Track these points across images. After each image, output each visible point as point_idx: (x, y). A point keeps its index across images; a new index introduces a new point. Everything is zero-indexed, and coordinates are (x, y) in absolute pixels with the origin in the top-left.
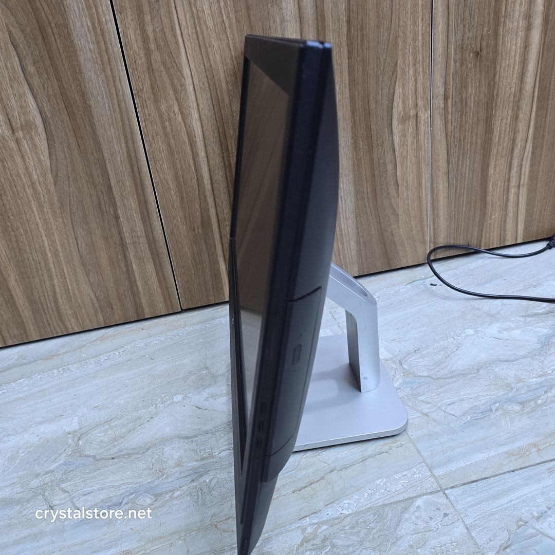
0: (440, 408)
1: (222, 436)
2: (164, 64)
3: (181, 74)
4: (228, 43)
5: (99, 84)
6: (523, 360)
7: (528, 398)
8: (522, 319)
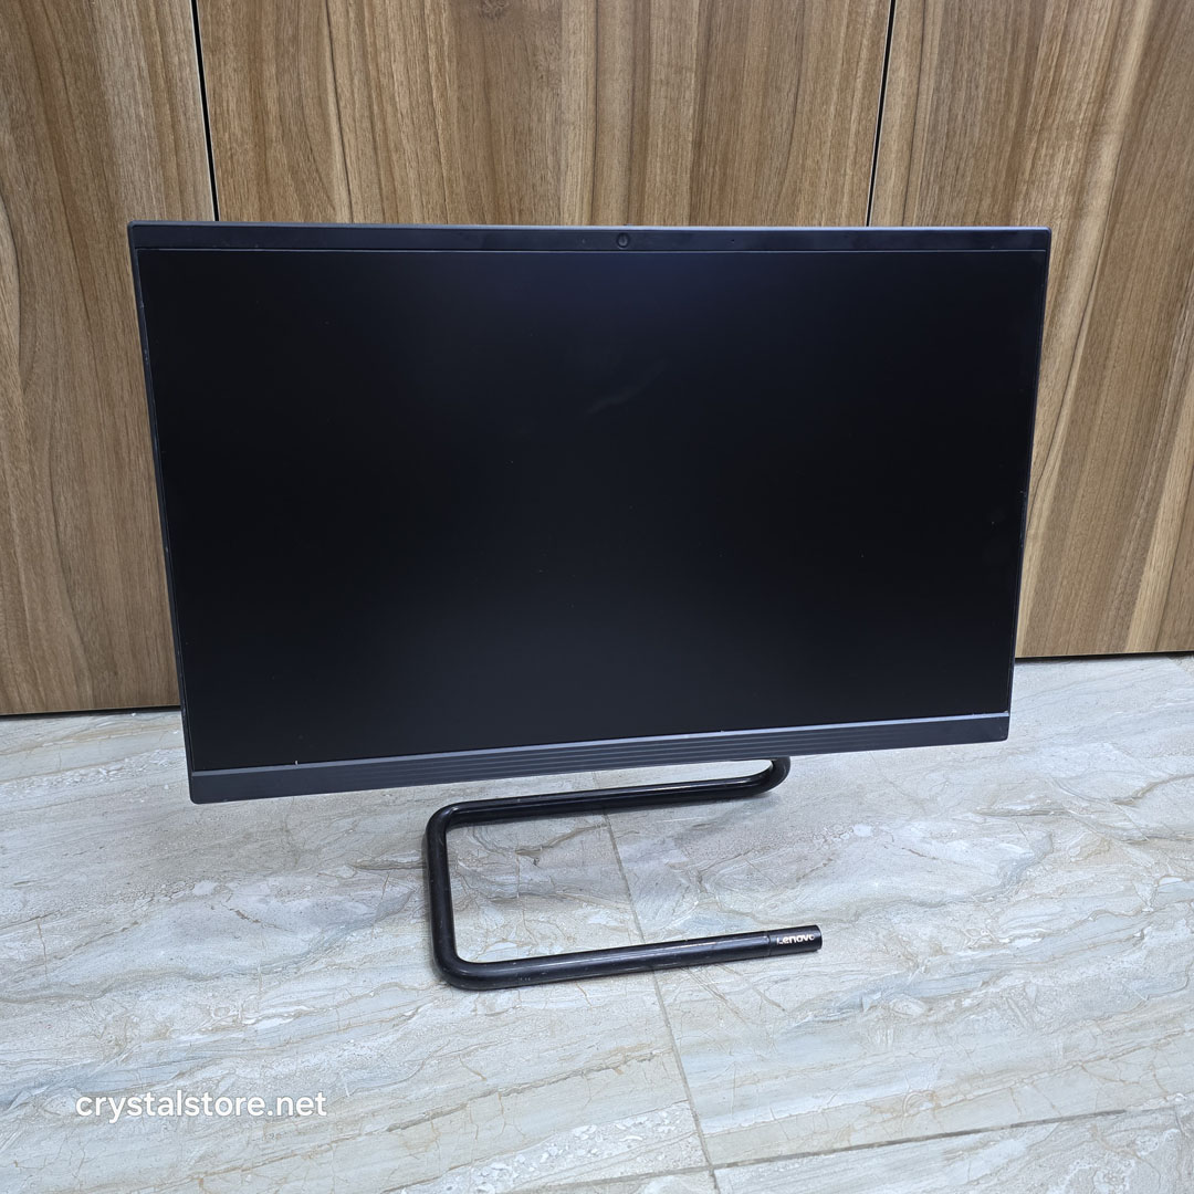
0: (754, 986)
1: (273, 984)
2: (294, 171)
3: (328, 197)
4: (437, 149)
5: (148, 191)
6: (958, 907)
7: (944, 992)
8: (979, 819)
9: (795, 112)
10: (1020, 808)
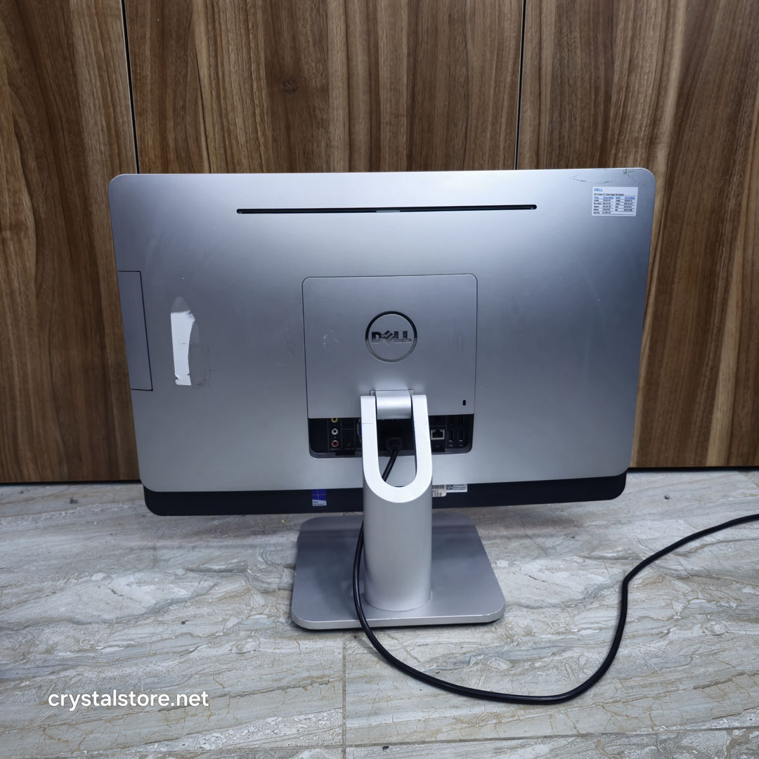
1: (120, 629)
4: (261, 163)
6: (550, 610)
7: (525, 657)
8: (580, 560)
9: (466, 137)
10: (609, 555)
